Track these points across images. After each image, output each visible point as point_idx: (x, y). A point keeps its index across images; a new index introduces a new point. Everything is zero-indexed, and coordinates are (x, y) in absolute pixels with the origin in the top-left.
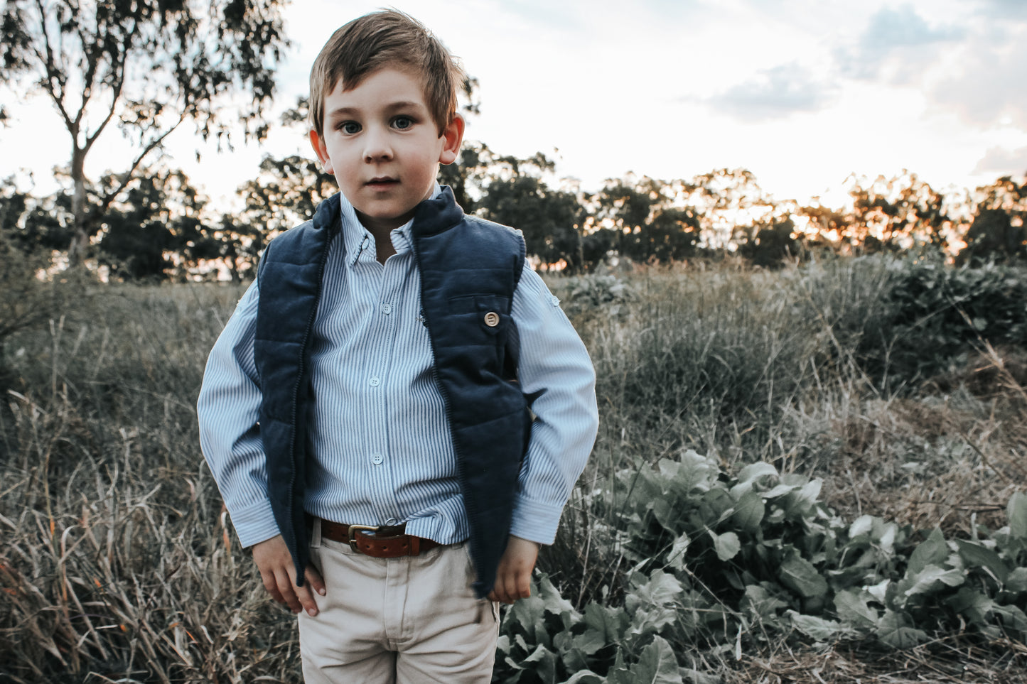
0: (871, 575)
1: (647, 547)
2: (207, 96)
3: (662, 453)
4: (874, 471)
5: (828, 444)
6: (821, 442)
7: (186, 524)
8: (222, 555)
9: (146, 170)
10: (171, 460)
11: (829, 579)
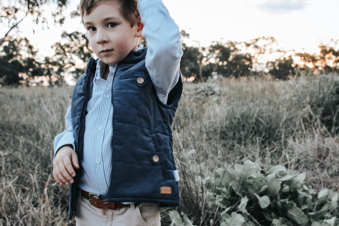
0: (328, 215)
1: (229, 202)
2: (38, 5)
3: (236, 161)
4: (329, 168)
5: (308, 157)
6: (305, 156)
7: (29, 193)
8: (45, 207)
9: (11, 37)
10: (23, 165)
11: (309, 217)
